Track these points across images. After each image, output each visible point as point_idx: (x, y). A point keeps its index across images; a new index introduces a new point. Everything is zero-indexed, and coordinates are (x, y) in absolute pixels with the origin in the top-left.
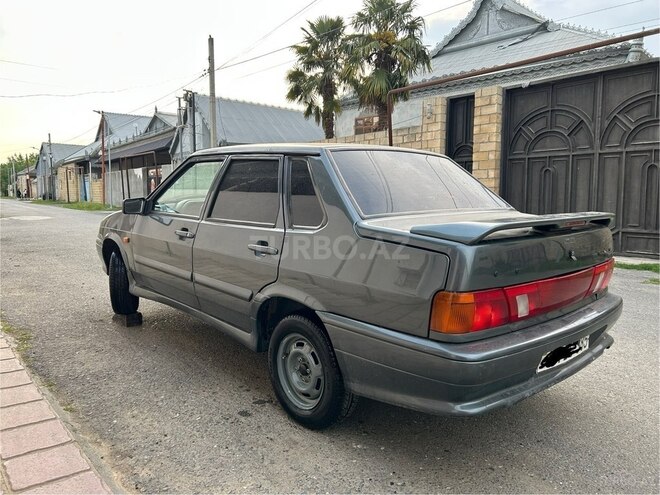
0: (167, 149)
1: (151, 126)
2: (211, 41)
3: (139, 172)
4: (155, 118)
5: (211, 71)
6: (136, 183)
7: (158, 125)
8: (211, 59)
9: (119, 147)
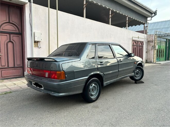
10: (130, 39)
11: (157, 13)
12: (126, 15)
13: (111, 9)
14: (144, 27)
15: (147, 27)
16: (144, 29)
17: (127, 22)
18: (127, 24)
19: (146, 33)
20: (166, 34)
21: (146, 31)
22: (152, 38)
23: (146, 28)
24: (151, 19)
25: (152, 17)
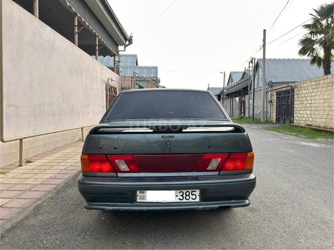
0: (247, 87)
1: (243, 77)
2: (265, 31)
3: (237, 99)
4: (244, 73)
5: (264, 46)
6: (236, 104)
7: (246, 76)
8: (264, 40)
9: (231, 88)
10: (103, 80)
11: (133, 40)
12: (97, 34)
13: (79, 15)
14: (115, 61)
15: (119, 61)
16: (115, 64)
17: (97, 48)
18: (98, 51)
19: (118, 73)
20: (142, 77)
21: (118, 68)
22: (128, 82)
23: (118, 64)
24: (125, 49)
25: (126, 46)
